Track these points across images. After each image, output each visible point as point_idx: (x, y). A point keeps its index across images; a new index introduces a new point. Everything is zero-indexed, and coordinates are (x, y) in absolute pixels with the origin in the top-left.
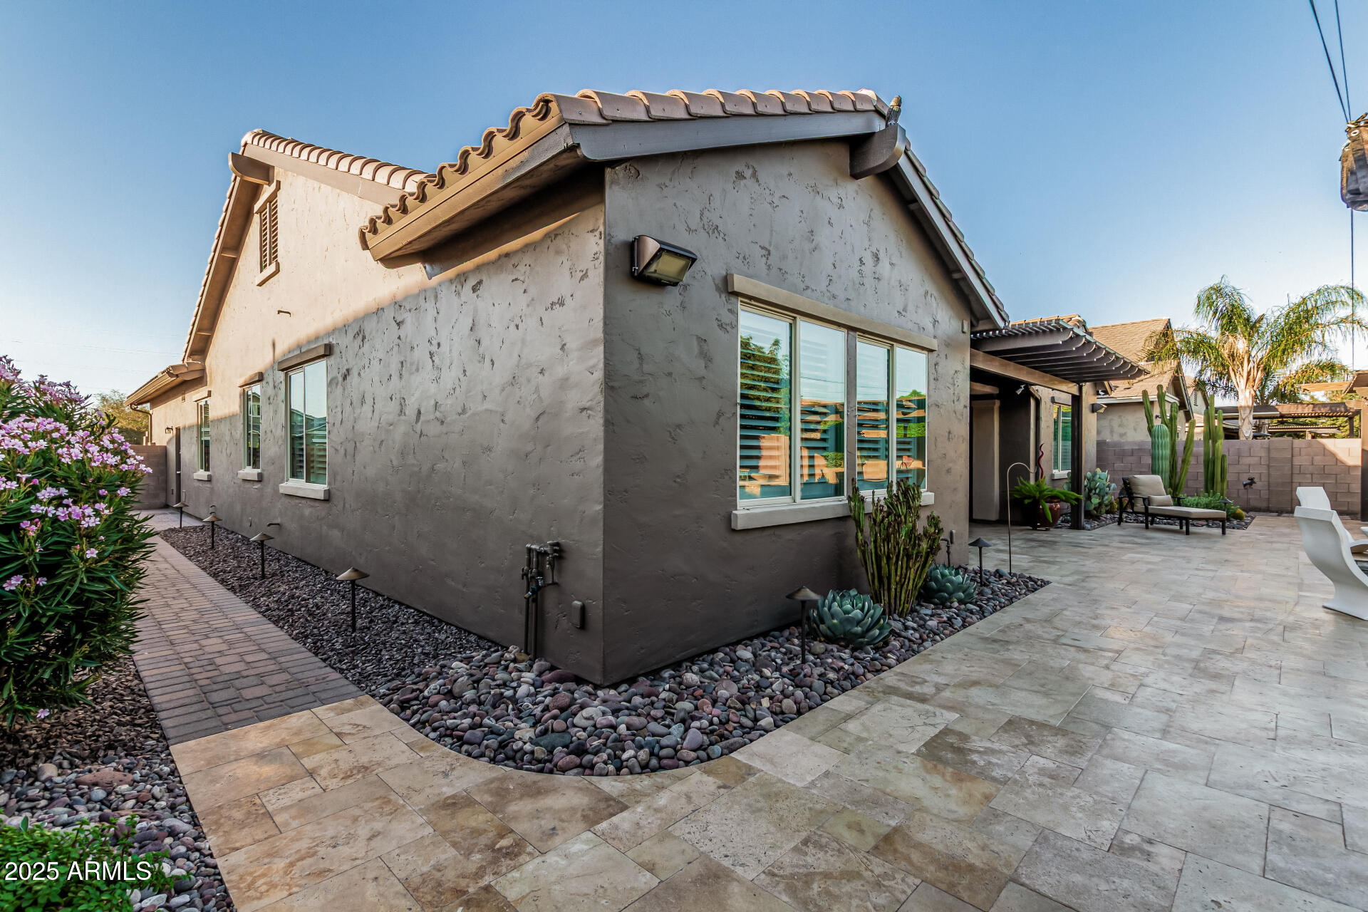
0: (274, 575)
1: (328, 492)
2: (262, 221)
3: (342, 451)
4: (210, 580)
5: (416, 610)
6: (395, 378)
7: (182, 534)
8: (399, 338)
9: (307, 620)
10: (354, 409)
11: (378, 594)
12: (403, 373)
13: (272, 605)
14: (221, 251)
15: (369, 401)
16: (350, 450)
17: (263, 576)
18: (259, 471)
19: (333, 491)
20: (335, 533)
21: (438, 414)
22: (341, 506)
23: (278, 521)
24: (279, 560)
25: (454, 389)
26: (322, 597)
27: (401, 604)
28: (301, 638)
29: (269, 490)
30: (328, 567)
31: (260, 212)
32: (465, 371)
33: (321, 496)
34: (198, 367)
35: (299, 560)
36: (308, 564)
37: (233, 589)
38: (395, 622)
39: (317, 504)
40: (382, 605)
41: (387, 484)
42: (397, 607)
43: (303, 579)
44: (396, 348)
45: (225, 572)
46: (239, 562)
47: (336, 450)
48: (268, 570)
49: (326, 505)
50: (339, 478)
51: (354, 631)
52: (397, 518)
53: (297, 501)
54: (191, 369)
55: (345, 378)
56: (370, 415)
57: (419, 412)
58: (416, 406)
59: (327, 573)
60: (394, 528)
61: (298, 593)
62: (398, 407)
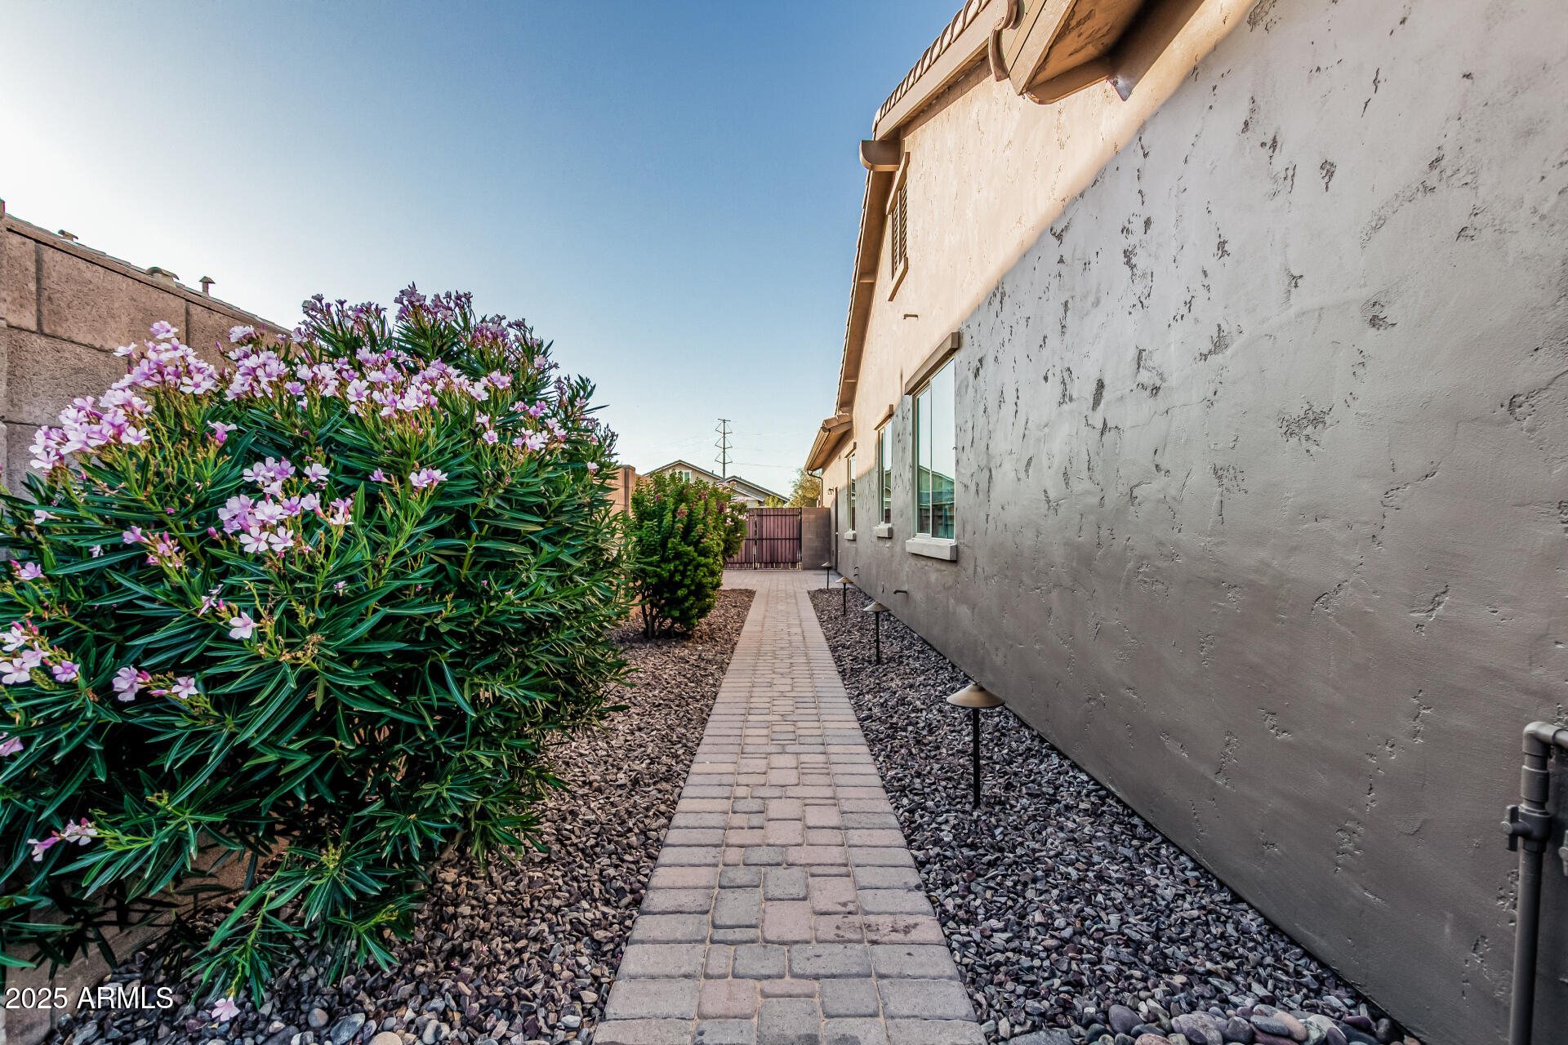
0: (890, 660)
1: (955, 550)
2: (894, 220)
3: (973, 488)
4: (828, 654)
5: (1092, 778)
6: (1054, 341)
7: (826, 596)
8: (1061, 261)
9: (911, 753)
10: (988, 417)
11: (1023, 724)
12: (1069, 322)
13: (876, 711)
14: (860, 279)
15: (1010, 397)
16: (984, 485)
17: (879, 661)
18: (890, 525)
19: (961, 547)
20: (964, 611)
21: (1145, 376)
22: (971, 571)
23: (905, 588)
24: (903, 639)
25: (1189, 304)
26: (940, 711)
27: (1062, 756)
28: (895, 789)
29: (898, 549)
30: (955, 660)
31: (892, 210)
32: (1222, 245)
33: (947, 555)
34: (847, 420)
35: (925, 642)
36: (934, 650)
37: (843, 673)
38: (1052, 801)
39: (943, 567)
40: (1030, 749)
41: (1038, 534)
42: (1055, 760)
43: (923, 672)
44: (1055, 283)
45: (844, 647)
46: (863, 635)
47: (966, 486)
48: (887, 650)
49: (951, 568)
50: (969, 528)
51: (976, 804)
52: (1055, 593)
53: (924, 563)
54: (842, 421)
55: (976, 375)
56: (1011, 419)
57: (1101, 385)
58: (1095, 376)
59: (954, 667)
60: (1049, 612)
61: (911, 695)
62: (1059, 389)
